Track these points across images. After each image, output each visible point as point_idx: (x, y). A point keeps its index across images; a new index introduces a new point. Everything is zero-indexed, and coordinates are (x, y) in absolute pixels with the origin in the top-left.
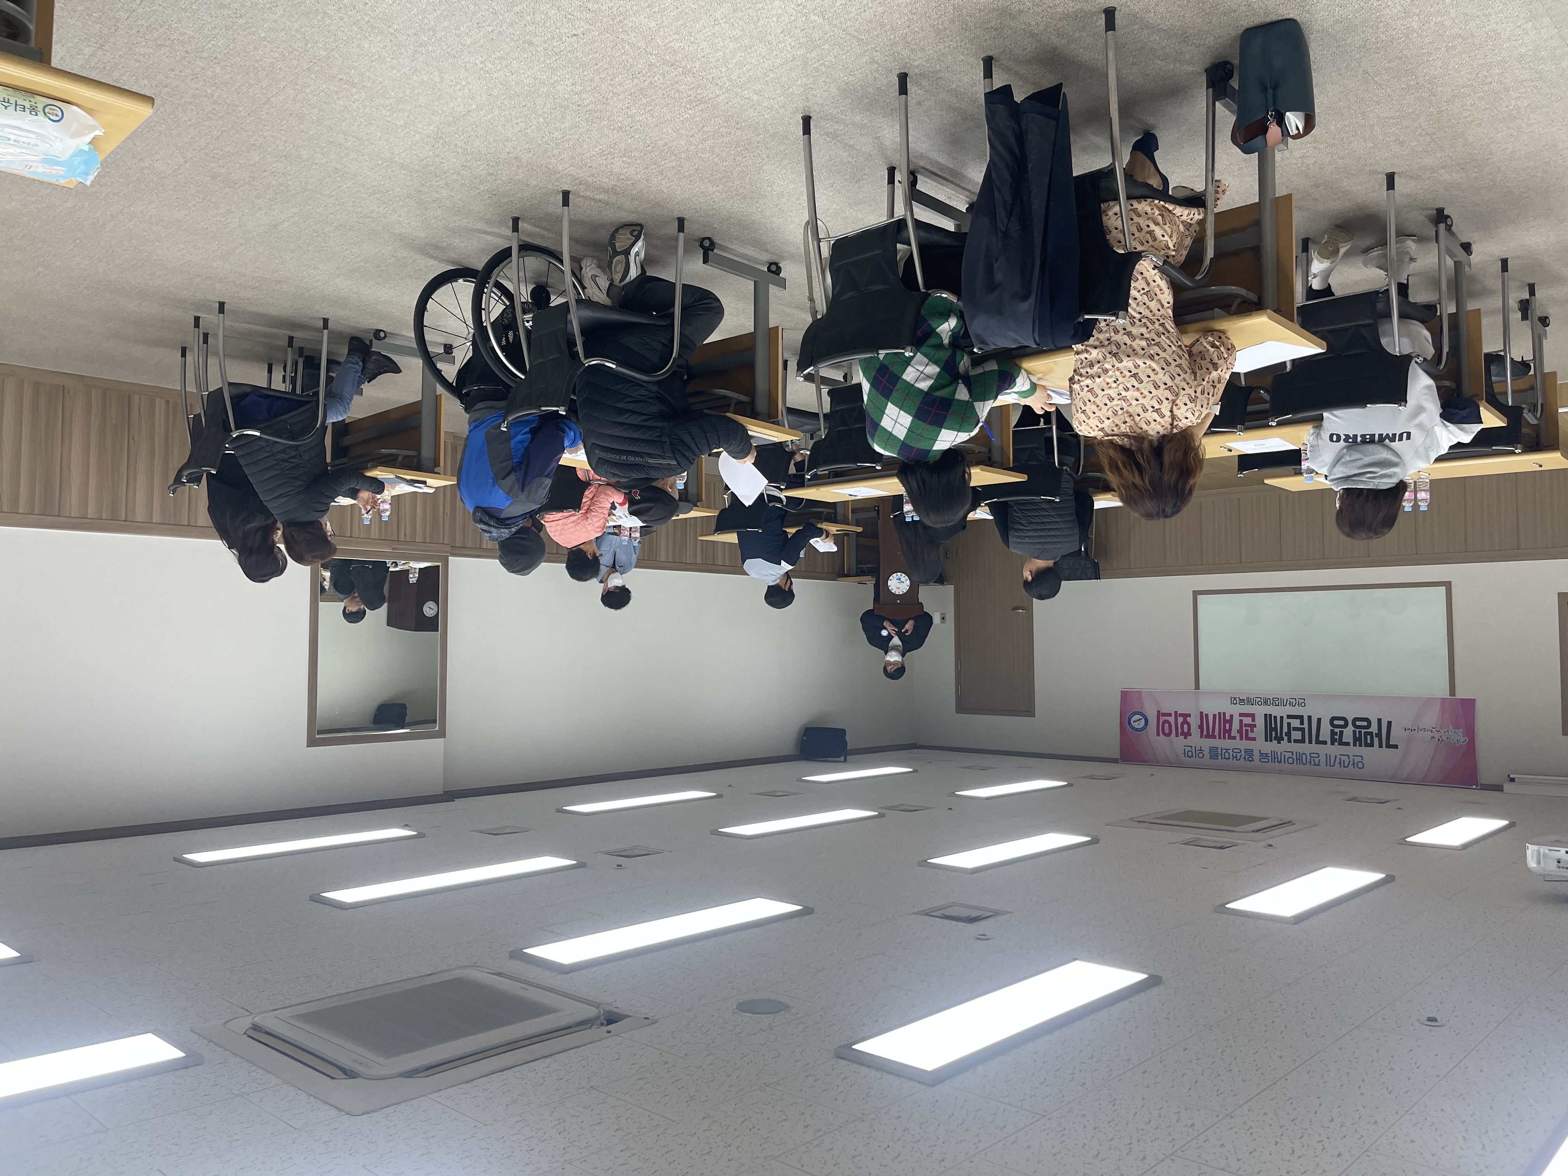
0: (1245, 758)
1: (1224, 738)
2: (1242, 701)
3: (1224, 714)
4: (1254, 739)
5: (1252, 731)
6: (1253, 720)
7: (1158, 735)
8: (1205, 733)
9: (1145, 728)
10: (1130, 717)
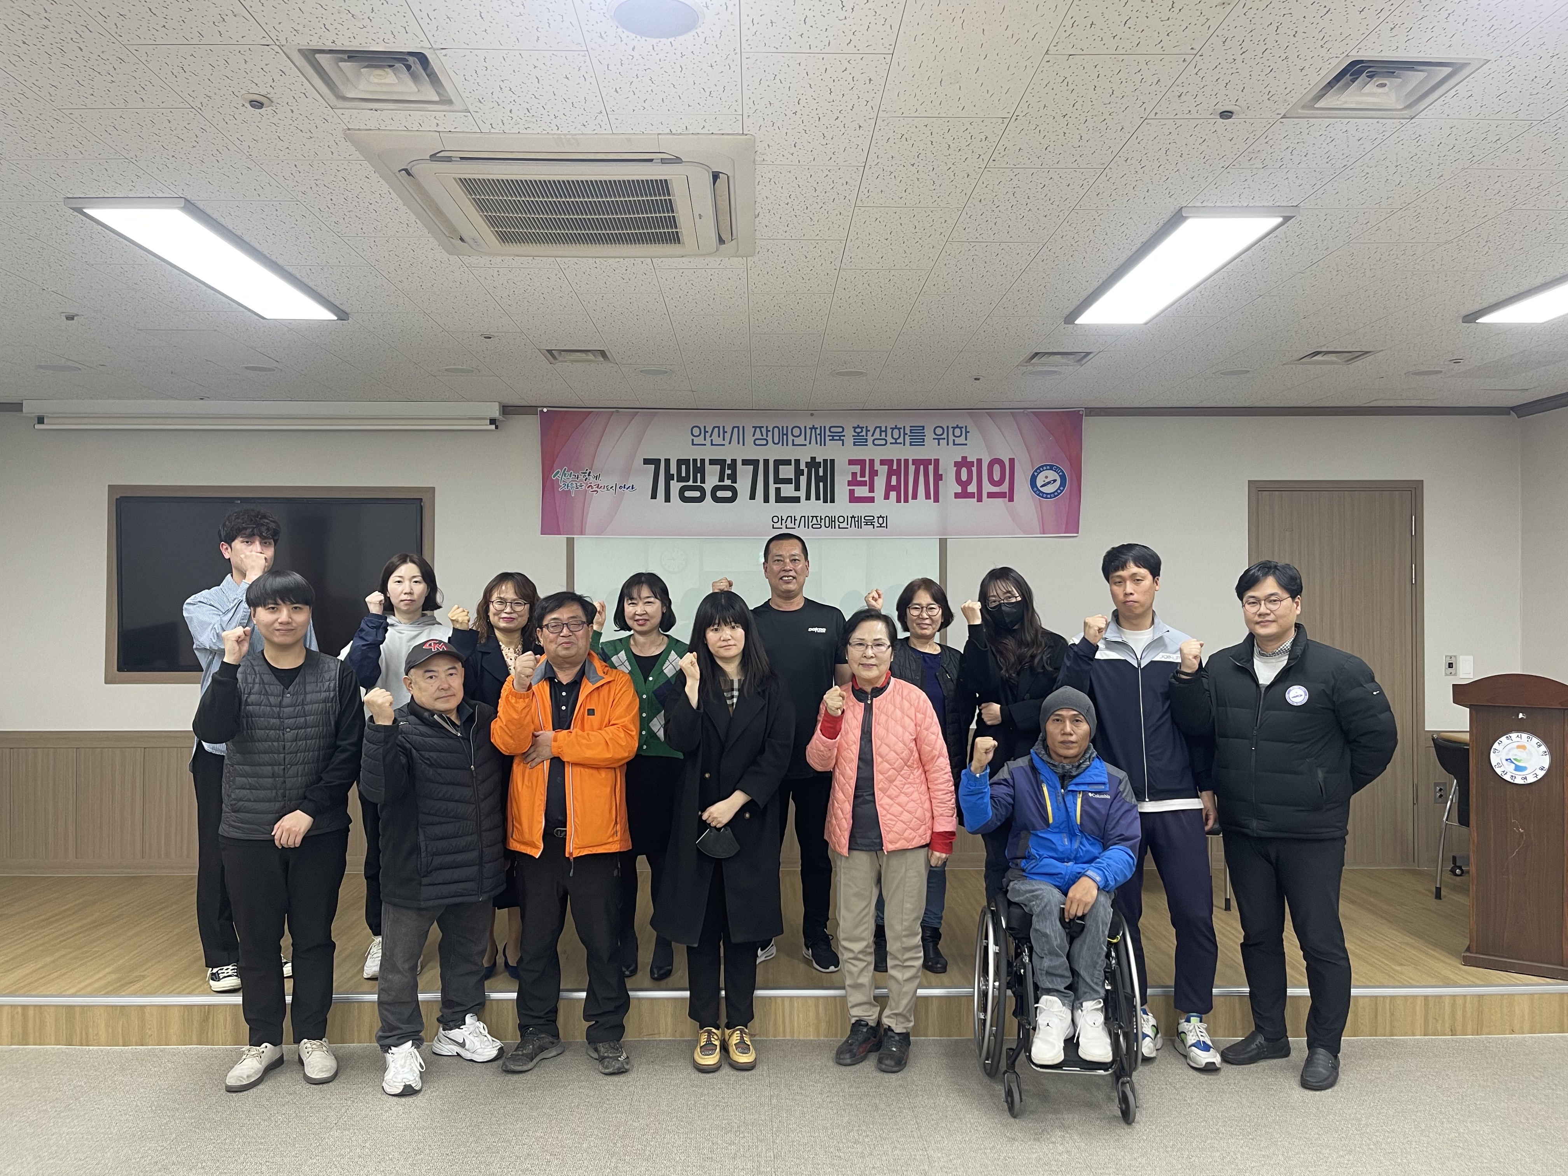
0: (867, 431)
1: (899, 461)
2: (870, 522)
3: (899, 501)
4: (852, 462)
5: (854, 475)
6: (852, 492)
7: (1012, 461)
8: (931, 468)
9: (1036, 471)
10: (1062, 488)
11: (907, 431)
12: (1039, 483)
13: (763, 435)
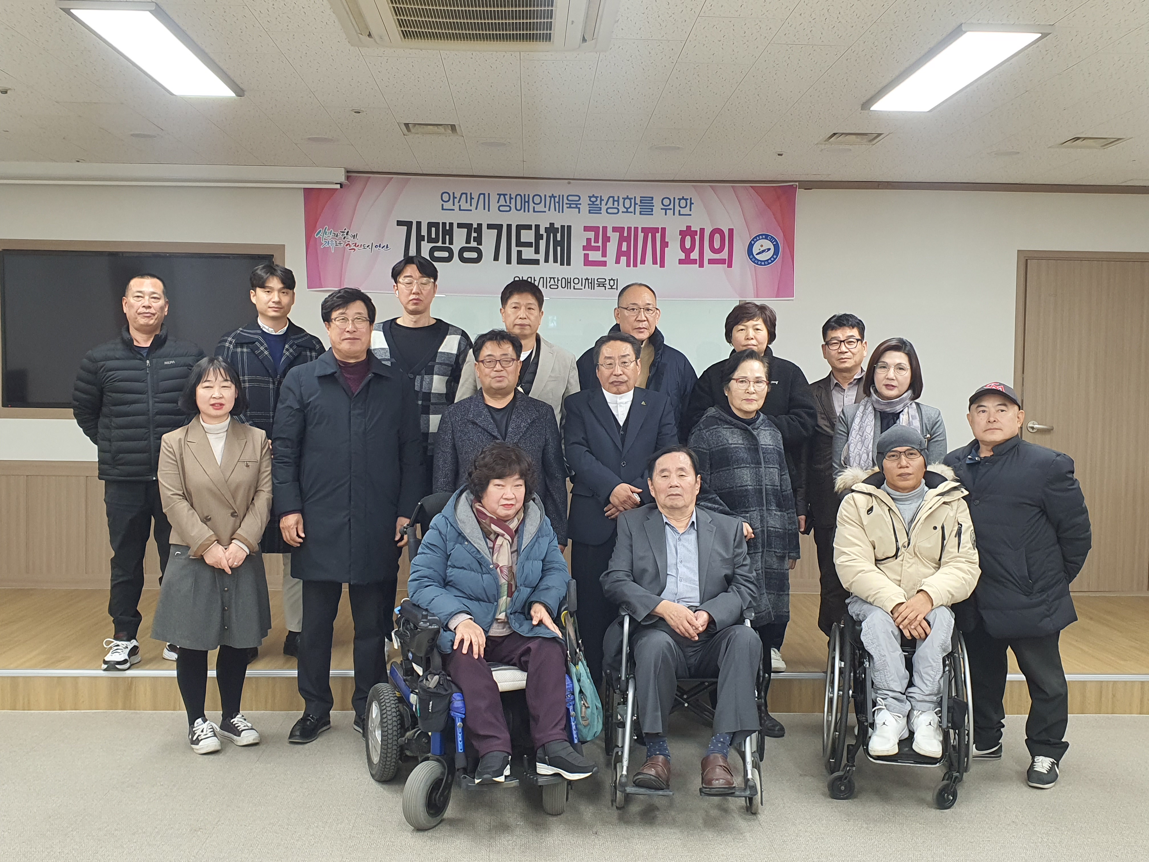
0: (601, 200)
1: (629, 229)
2: (602, 285)
3: (628, 265)
4: (587, 229)
5: (589, 240)
6: (586, 256)
7: (731, 231)
8: (658, 235)
9: (753, 240)
10: (775, 257)
11: (638, 201)
12: (755, 251)
13: (507, 202)
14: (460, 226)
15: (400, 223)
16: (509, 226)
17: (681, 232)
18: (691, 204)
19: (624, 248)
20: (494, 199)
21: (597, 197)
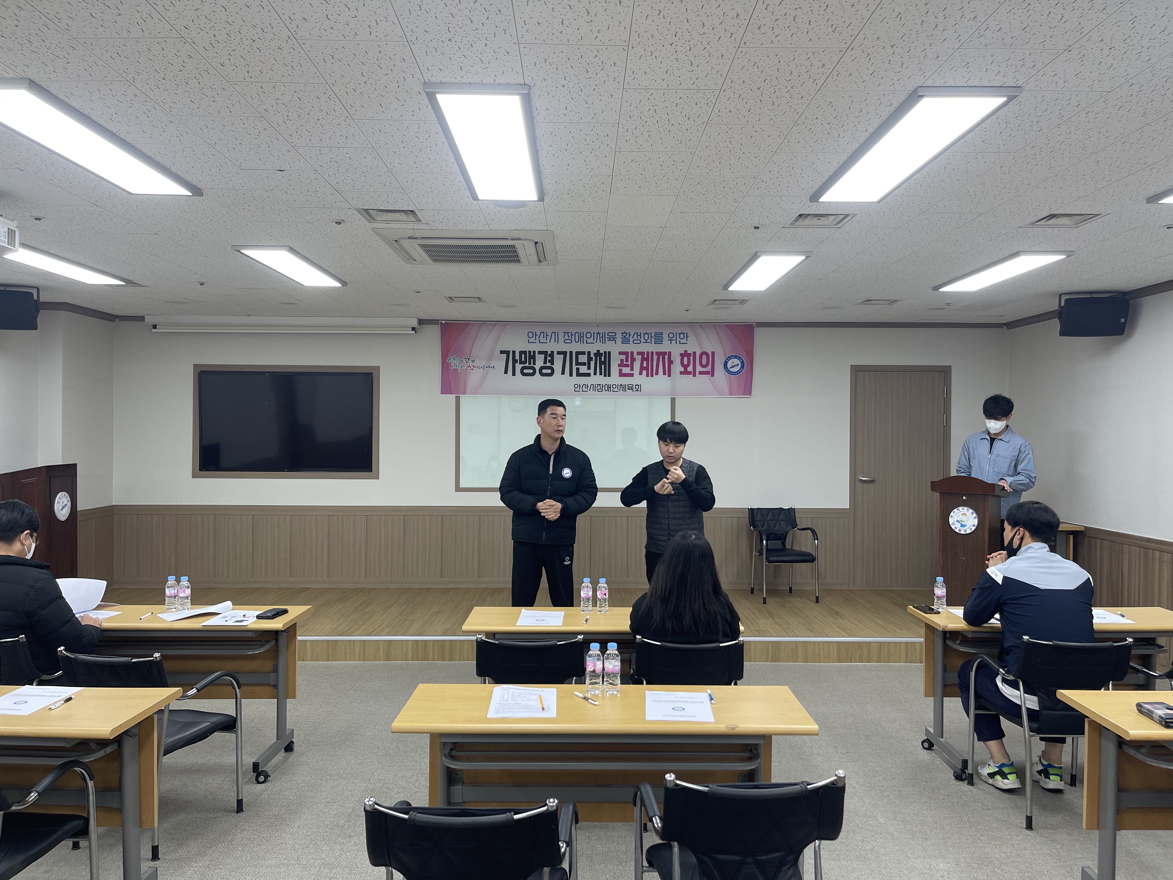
0: (630, 335)
1: (648, 353)
2: (631, 388)
3: (647, 376)
4: (620, 353)
5: (622, 360)
6: (620, 370)
7: (713, 353)
8: (666, 357)
9: (727, 359)
10: (742, 369)
11: (653, 336)
12: (729, 365)
13: (569, 337)
14: (540, 353)
15: (502, 352)
16: (571, 353)
17: (681, 355)
18: (687, 336)
19: (645, 365)
20: (561, 335)
21: (627, 333)
